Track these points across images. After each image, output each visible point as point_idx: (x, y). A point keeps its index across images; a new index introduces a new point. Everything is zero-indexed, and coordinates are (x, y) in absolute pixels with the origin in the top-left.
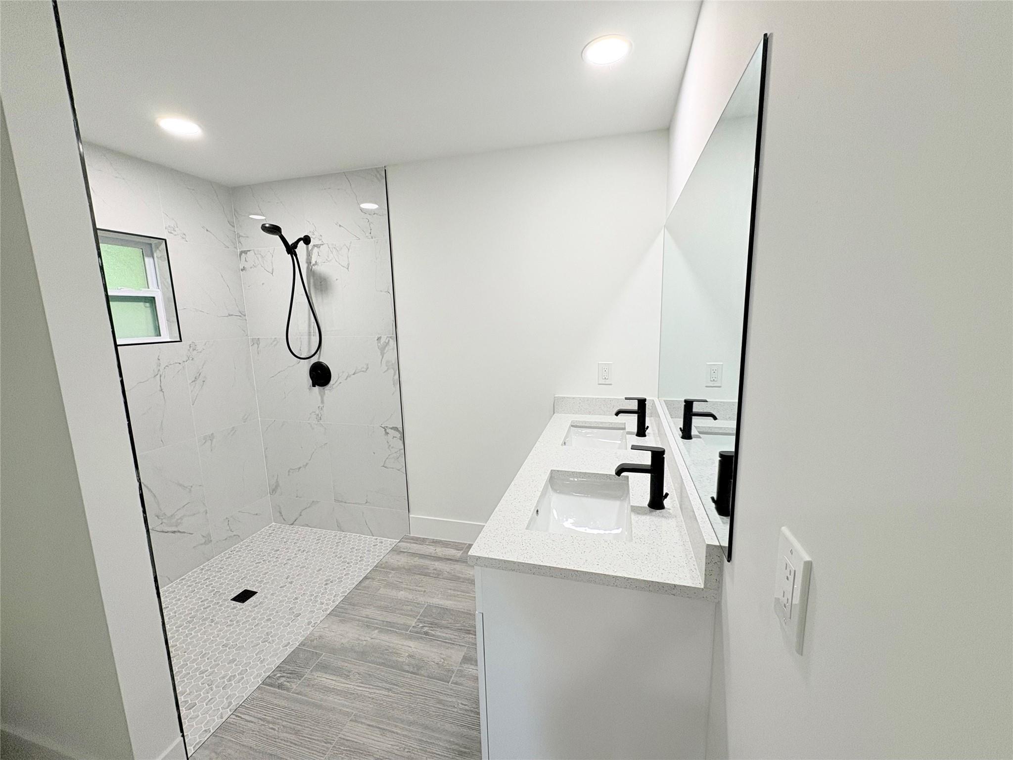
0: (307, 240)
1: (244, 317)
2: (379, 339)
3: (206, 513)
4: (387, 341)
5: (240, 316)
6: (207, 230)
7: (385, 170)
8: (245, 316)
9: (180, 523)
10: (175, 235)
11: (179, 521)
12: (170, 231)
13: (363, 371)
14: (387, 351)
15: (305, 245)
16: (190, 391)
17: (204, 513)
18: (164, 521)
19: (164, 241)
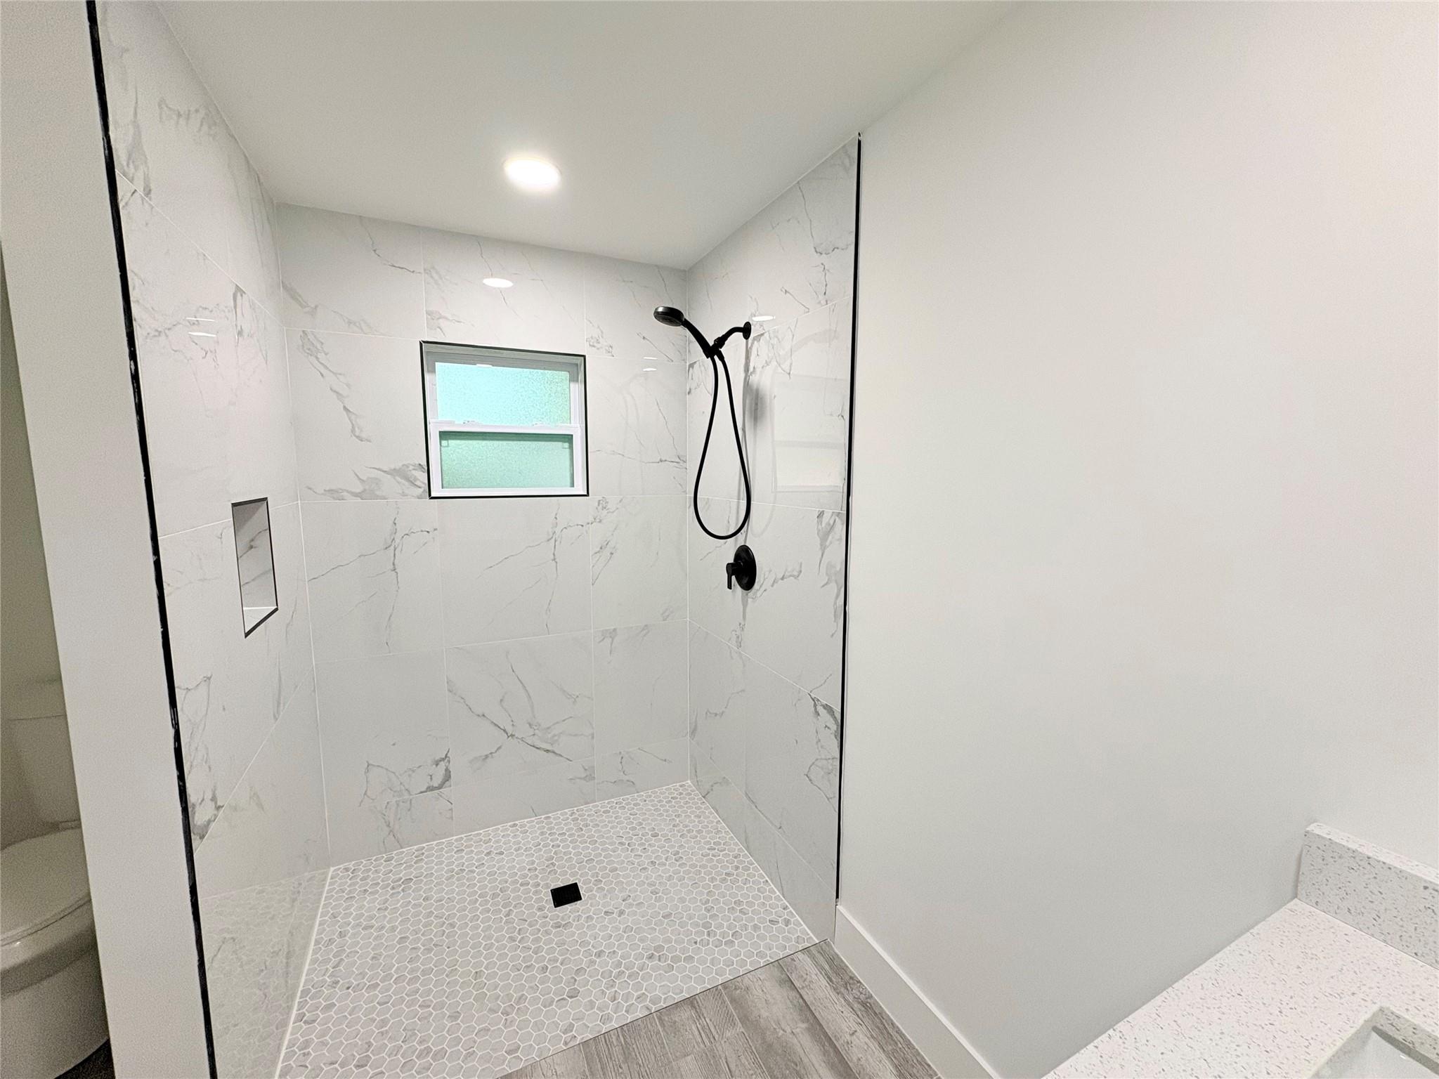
0: (746, 330)
1: (684, 465)
2: (821, 515)
3: (593, 737)
4: (832, 522)
5: (677, 462)
6: (644, 338)
7: (859, 142)
8: (685, 462)
9: (557, 740)
10: (598, 349)
11: (556, 738)
12: (591, 344)
13: (793, 576)
14: (831, 543)
15: (745, 340)
16: (592, 565)
17: (590, 737)
18: (537, 731)
19: (582, 358)
